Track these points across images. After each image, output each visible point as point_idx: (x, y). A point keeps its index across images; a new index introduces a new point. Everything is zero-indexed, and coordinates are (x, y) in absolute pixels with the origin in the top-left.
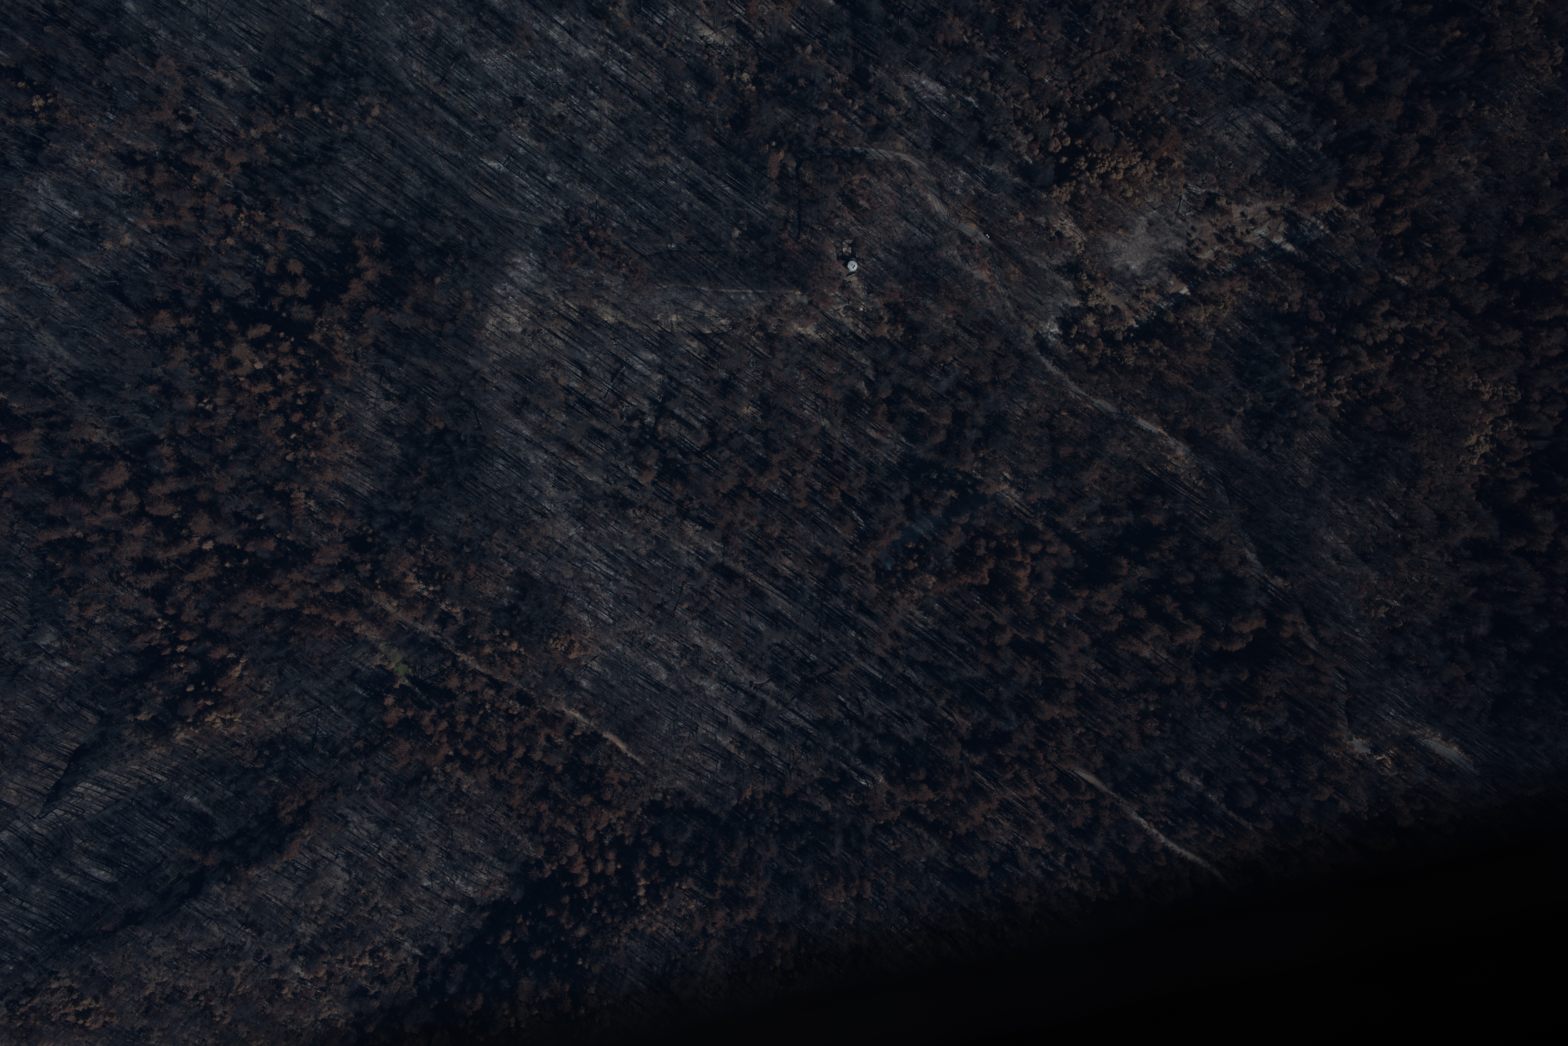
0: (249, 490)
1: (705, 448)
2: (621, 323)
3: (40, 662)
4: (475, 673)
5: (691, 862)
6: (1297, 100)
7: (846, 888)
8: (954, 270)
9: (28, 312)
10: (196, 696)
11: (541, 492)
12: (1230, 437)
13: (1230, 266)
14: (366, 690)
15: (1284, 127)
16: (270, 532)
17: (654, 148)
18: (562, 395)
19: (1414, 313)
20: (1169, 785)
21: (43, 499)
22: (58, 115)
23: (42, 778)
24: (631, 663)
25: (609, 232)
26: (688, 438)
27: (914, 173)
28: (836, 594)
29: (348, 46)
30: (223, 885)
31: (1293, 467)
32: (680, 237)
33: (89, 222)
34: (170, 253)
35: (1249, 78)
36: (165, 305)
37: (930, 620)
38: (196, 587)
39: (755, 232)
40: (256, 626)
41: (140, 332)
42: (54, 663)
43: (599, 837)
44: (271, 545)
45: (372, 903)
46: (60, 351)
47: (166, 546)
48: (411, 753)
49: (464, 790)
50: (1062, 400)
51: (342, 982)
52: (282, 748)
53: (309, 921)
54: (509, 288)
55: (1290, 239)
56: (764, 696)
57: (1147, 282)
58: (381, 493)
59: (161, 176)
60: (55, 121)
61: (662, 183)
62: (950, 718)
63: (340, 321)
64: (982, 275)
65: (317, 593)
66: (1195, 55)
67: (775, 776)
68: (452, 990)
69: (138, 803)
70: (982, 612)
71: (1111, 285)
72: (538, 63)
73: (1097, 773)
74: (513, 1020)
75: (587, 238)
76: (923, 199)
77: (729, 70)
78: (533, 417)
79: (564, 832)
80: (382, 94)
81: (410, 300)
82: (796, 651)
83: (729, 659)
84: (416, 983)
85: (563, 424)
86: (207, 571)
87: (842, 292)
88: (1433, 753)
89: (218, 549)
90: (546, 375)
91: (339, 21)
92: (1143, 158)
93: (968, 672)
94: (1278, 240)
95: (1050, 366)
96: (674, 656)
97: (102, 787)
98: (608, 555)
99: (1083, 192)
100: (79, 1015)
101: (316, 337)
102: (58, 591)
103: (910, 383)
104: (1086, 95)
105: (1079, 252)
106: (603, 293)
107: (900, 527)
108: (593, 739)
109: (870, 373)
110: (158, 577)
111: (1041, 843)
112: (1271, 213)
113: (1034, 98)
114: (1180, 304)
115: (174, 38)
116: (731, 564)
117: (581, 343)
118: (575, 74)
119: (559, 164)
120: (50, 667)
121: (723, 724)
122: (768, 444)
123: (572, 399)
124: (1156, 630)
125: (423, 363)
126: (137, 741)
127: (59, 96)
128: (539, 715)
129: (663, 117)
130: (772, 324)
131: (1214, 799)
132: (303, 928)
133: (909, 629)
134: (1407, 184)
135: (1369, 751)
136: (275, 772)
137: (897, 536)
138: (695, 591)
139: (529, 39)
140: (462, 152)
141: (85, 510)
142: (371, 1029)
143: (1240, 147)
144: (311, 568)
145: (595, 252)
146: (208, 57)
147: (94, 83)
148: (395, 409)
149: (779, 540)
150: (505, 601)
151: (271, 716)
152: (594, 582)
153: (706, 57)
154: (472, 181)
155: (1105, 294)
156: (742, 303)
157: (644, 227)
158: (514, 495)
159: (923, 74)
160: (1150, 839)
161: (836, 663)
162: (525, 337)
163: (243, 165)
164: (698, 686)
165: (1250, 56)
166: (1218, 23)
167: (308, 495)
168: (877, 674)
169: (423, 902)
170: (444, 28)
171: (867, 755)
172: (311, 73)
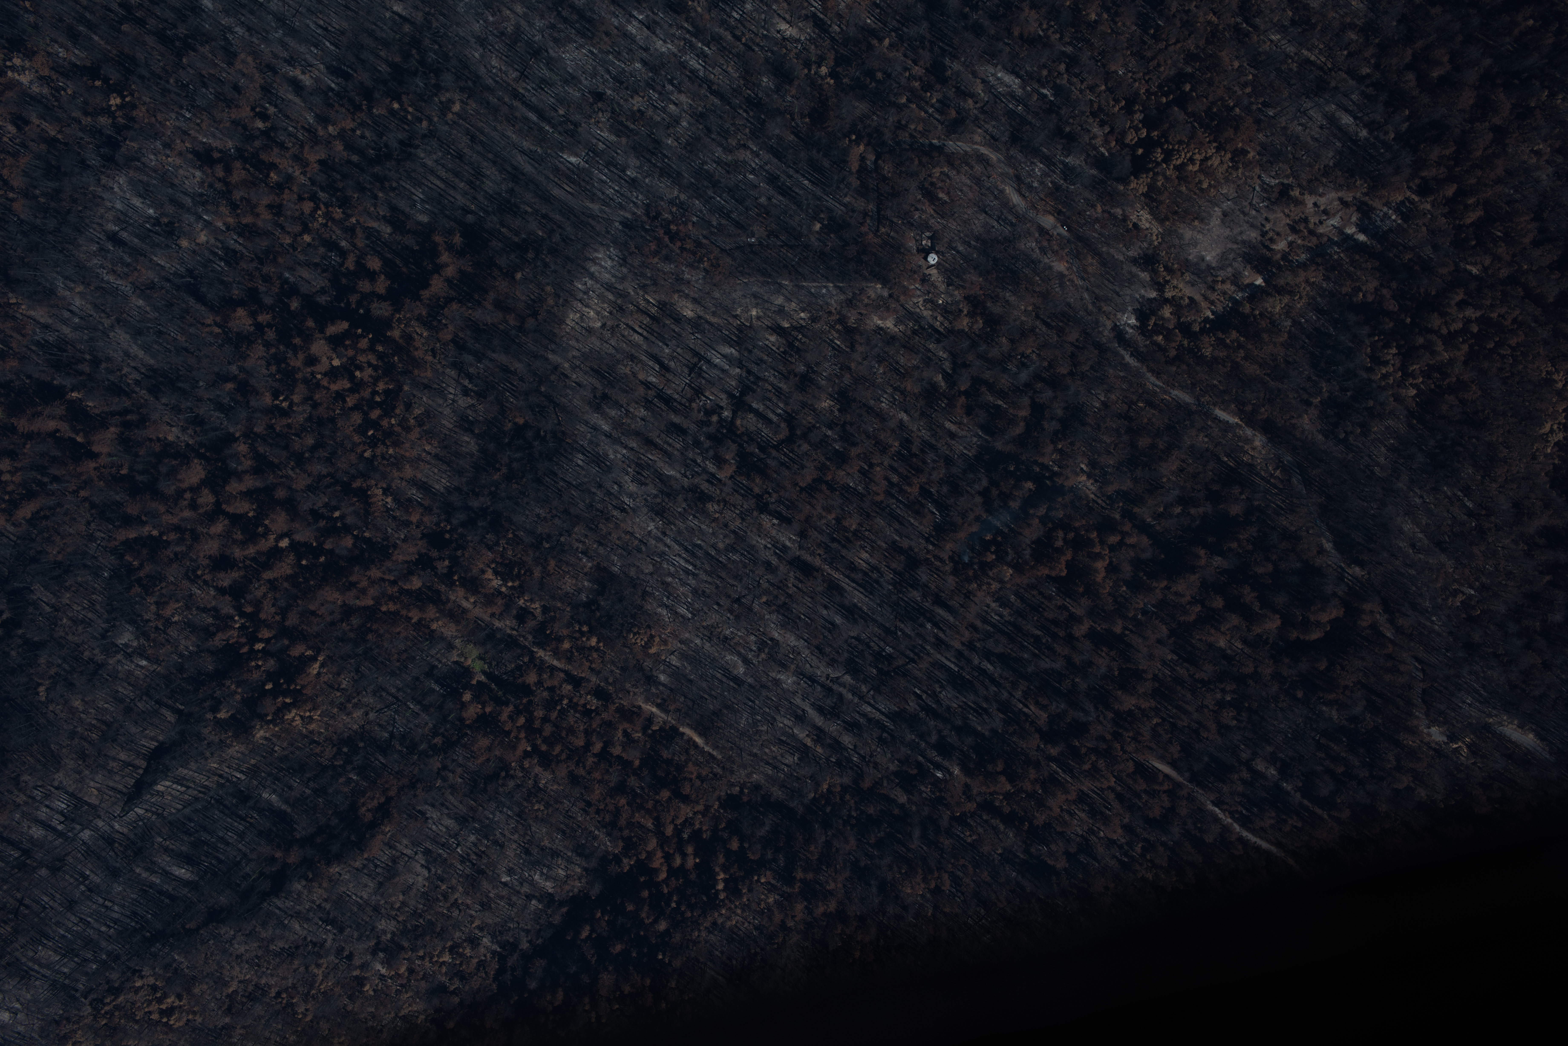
0: (328, 487)
1: (782, 442)
2: (700, 317)
3: (119, 661)
4: (553, 669)
5: (769, 856)
6: (1370, 91)
7: (925, 880)
8: (1033, 262)
9: (103, 311)
10: (276, 692)
11: (620, 487)
12: (1307, 427)
13: (1303, 256)
14: (442, 686)
15: (1355, 118)
16: (347, 529)
17: (733, 142)
18: (641, 390)
19: (1488, 302)
20: (1245, 775)
21: (118, 498)
22: (135, 113)
23: (123, 776)
24: (709, 657)
25: (690, 227)
26: (766, 431)
27: (992, 166)
28: (912, 586)
29: (427, 42)
30: (304, 883)
31: (1370, 456)
32: (759, 230)
33: (165, 220)
34: (244, 251)
35: (1321, 69)
36: (241, 303)
37: (1006, 612)
38: (273, 585)
39: (835, 226)
40: (333, 624)
41: (217, 330)
42: (132, 662)
43: (678, 831)
44: (348, 542)
45: (452, 899)
46: (135, 350)
47: (243, 544)
48: (489, 749)
49: (541, 785)
50: (1140, 391)
51: (422, 979)
52: (361, 745)
53: (390, 917)
54: (590, 282)
55: (1362, 229)
56: (841, 689)
57: (1222, 274)
58: (458, 489)
59: (239, 174)
60: (132, 119)
61: (741, 177)
62: (1025, 710)
63: (419, 318)
64: (1060, 267)
65: (396, 589)
66: (1266, 47)
67: (851, 768)
68: (533, 985)
69: (217, 801)
70: (1059, 603)
71: (1188, 277)
72: (616, 58)
73: (1173, 764)
74: (593, 1015)
75: (668, 232)
76: (1002, 191)
77: (807, 64)
78: (613, 413)
79: (641, 826)
80: (462, 90)
81: (492, 296)
82: (872, 644)
83: (806, 653)
84: (495, 979)
85: (642, 419)
86: (284, 568)
87: (922, 285)
88: (1510, 741)
89: (294, 546)
90: (624, 369)
91: (419, 17)
92: (1218, 149)
93: (1046, 664)
94: (1350, 230)
95: (1128, 359)
96: (751, 650)
97: (182, 785)
98: (686, 549)
99: (1159, 184)
100: (162, 1012)
101: (396, 334)
102: (137, 589)
103: (987, 375)
104: (1160, 87)
105: (1156, 243)
106: (684, 288)
107: (978, 519)
108: (670, 734)
109: (947, 366)
110: (235, 575)
111: (1118, 835)
112: (1344, 203)
113: (1108, 89)
114: (1255, 293)
115: (251, 35)
116: (808, 558)
117: (661, 338)
118: (654, 69)
119: (638, 158)
120: (128, 666)
121: (800, 718)
122: (846, 437)
123: (652, 393)
124: (1234, 620)
125: (503, 358)
126: (217, 739)
127: (136, 95)
128: (618, 710)
129: (741, 112)
130: (852, 318)
131: (1289, 788)
132: (382, 925)
133: (985, 621)
134: (1479, 173)
135: (1445, 739)
136: (354, 769)
137: (974, 529)
138: (772, 584)
139: (607, 34)
140: (542, 147)
141: (162, 509)
142: (451, 1025)
143: (1312, 138)
144: (389, 564)
145: (676, 247)
146: (285, 55)
147: (172, 81)
148: (473, 405)
149: (855, 533)
150: (583, 597)
151: (348, 714)
152: (673, 576)
153: (784, 51)
154: (552, 176)
155: (1181, 286)
156: (823, 296)
157: (724, 222)
158: (594, 490)
159: (999, 67)
160: (1226, 829)
161: (912, 655)
162: (604, 332)
163: (321, 162)
164: (775, 679)
165: (1321, 46)
166: (1290, 13)
167: (386, 491)
168: (952, 666)
169: (502, 898)
170: (523, 23)
171: (944, 748)
172: (389, 69)
